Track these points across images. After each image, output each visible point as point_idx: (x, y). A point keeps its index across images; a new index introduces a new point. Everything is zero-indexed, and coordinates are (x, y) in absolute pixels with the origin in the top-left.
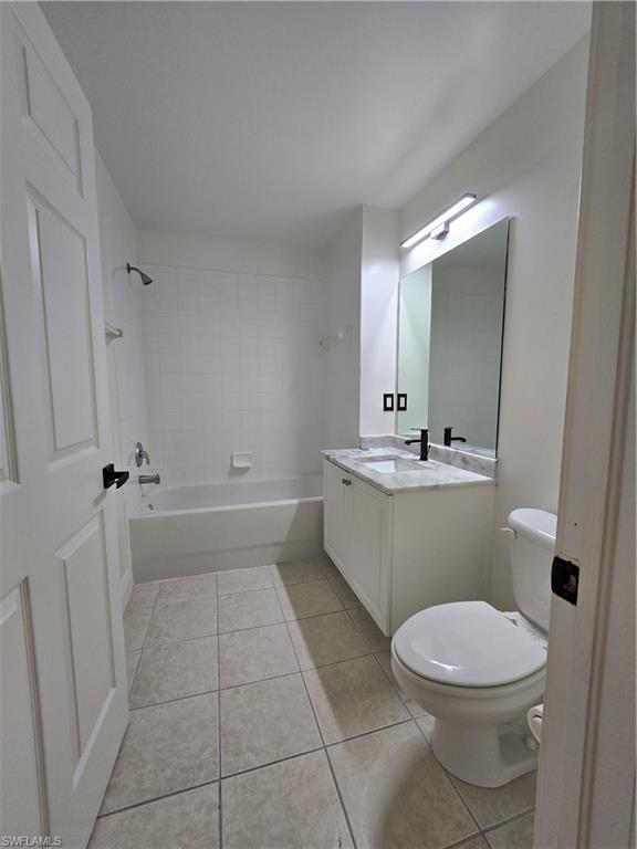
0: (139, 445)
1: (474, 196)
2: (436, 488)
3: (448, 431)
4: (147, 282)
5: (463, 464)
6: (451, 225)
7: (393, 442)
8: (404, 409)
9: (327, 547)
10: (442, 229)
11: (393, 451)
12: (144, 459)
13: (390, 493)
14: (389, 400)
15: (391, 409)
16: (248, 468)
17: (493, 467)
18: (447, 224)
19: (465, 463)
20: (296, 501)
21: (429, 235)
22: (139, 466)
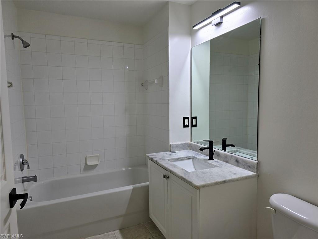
0: (22, 156)
1: (239, 3)
2: (225, 182)
3: (224, 141)
4: (26, 45)
5: (236, 164)
6: (224, 18)
7: (190, 147)
8: (196, 126)
9: (153, 216)
10: (219, 20)
11: (191, 153)
12: (26, 166)
13: (198, 188)
14: (186, 121)
15: (188, 126)
16: (97, 165)
17: (256, 166)
18: (222, 17)
19: (238, 162)
20: (130, 187)
21: (211, 23)
22: (22, 170)
